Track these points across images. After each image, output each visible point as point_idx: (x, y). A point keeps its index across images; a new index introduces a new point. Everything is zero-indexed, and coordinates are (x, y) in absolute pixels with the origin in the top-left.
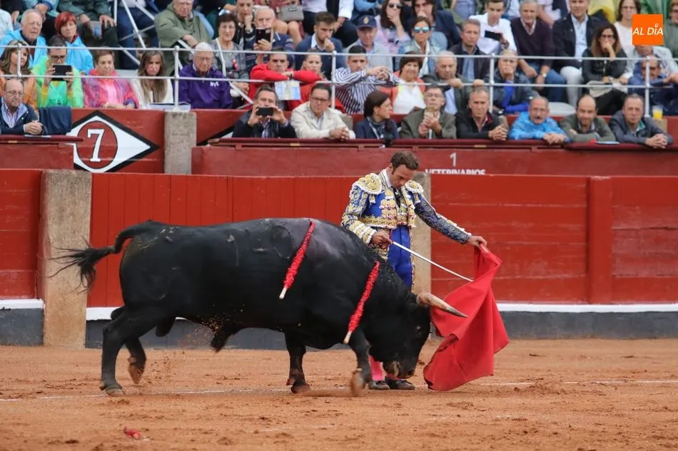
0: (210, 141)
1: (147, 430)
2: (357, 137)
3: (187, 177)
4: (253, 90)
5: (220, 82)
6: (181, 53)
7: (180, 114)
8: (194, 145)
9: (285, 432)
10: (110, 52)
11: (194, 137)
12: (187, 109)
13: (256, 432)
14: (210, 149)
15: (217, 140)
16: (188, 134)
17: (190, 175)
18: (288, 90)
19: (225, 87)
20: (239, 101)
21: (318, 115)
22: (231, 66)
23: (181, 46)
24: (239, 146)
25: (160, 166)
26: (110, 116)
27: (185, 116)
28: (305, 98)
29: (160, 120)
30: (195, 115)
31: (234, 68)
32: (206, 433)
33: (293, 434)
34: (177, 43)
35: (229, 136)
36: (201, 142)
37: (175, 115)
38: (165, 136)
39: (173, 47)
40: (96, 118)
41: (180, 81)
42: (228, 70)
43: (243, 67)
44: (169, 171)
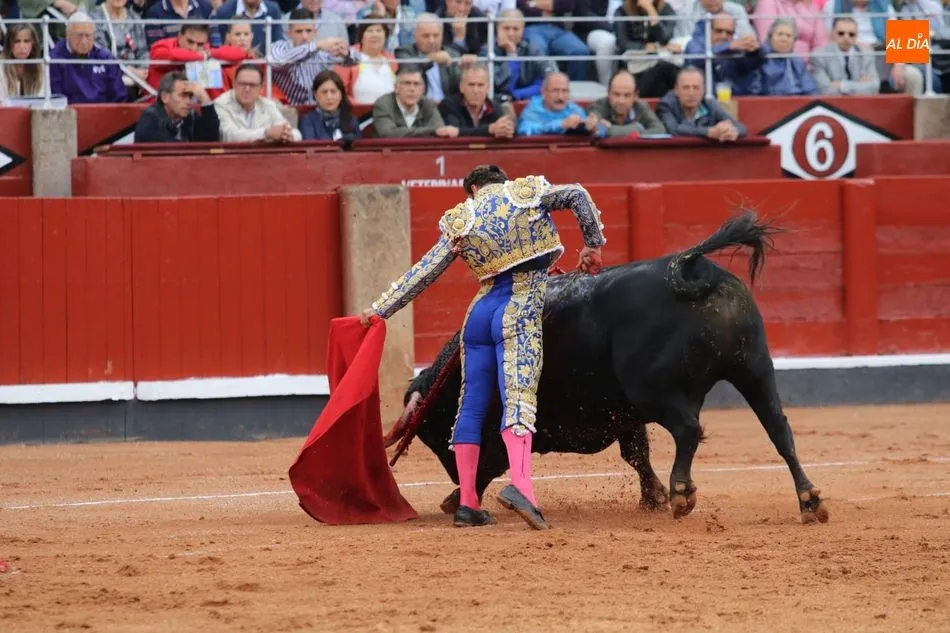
0: (97, 149)
1: (18, 559)
2: (304, 138)
3: (65, 201)
4: (156, 74)
5: (106, 66)
6: (53, 27)
7: (54, 112)
8: (74, 154)
9: (212, 555)
11: (73, 144)
12: (62, 104)
13: (172, 557)
14: (97, 160)
15: (107, 147)
16: (65, 141)
17: (70, 197)
18: (204, 73)
19: (114, 72)
20: (136, 92)
21: (246, 107)
22: (123, 43)
23: (52, 16)
24: (138, 155)
25: (28, 187)
27: (60, 114)
28: (229, 83)
29: (26, 118)
30: (74, 113)
31: (127, 46)
32: (100, 560)
33: (224, 559)
34: (46, 12)
35: (128, 140)
36: (85, 151)
37: (45, 114)
38: (33, 143)
39: (40, 16)
41: (53, 67)
42: (119, 49)
43: (142, 43)
44: (39, 192)
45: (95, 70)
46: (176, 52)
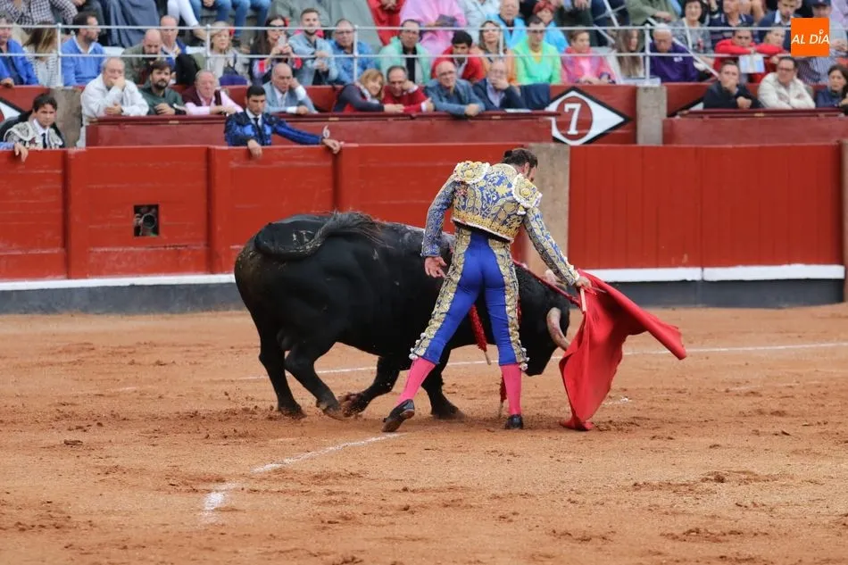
0: (679, 113)
1: (625, 390)
2: (817, 106)
3: (658, 148)
4: (719, 64)
5: (684, 58)
6: (651, 31)
7: (651, 88)
8: (664, 117)
9: (753, 390)
10: (587, 31)
11: (664, 110)
12: (657, 82)
13: (727, 391)
14: (679, 120)
15: (685, 112)
16: (658, 107)
17: (661, 145)
18: (752, 63)
19: (688, 62)
20: (705, 75)
21: (785, 85)
22: (696, 42)
23: (651, 24)
24: (706, 118)
25: (632, 138)
26: (586, 91)
27: (655, 89)
28: (770, 68)
29: (633, 93)
30: (665, 89)
31: (699, 45)
32: (680, 392)
33: (762, 393)
34: (647, 22)
35: (700, 107)
36: (671, 114)
37: (646, 89)
38: (638, 110)
39: (643, 25)
40: (573, 94)
41: (651, 58)
42: (693, 46)
43: (709, 44)
44: (641, 141)
45: (676, 60)
46: (733, 48)
